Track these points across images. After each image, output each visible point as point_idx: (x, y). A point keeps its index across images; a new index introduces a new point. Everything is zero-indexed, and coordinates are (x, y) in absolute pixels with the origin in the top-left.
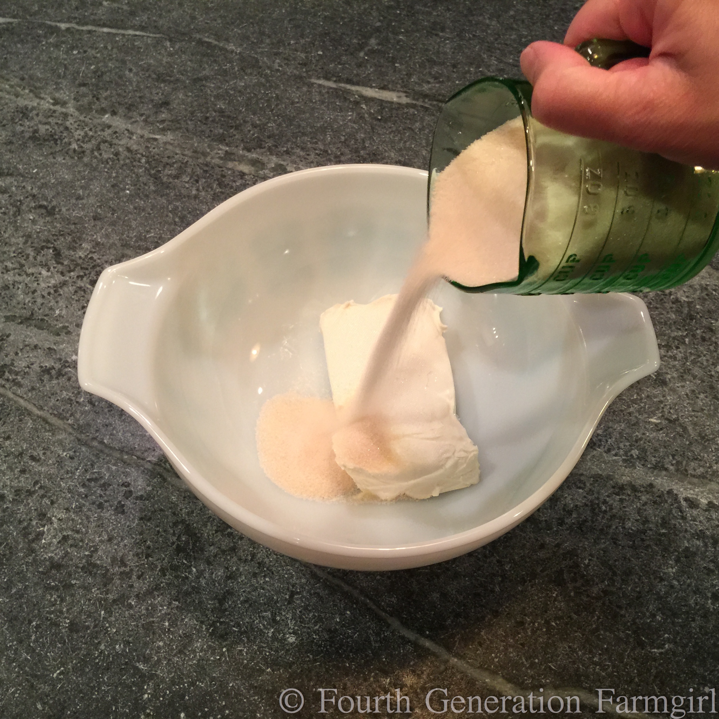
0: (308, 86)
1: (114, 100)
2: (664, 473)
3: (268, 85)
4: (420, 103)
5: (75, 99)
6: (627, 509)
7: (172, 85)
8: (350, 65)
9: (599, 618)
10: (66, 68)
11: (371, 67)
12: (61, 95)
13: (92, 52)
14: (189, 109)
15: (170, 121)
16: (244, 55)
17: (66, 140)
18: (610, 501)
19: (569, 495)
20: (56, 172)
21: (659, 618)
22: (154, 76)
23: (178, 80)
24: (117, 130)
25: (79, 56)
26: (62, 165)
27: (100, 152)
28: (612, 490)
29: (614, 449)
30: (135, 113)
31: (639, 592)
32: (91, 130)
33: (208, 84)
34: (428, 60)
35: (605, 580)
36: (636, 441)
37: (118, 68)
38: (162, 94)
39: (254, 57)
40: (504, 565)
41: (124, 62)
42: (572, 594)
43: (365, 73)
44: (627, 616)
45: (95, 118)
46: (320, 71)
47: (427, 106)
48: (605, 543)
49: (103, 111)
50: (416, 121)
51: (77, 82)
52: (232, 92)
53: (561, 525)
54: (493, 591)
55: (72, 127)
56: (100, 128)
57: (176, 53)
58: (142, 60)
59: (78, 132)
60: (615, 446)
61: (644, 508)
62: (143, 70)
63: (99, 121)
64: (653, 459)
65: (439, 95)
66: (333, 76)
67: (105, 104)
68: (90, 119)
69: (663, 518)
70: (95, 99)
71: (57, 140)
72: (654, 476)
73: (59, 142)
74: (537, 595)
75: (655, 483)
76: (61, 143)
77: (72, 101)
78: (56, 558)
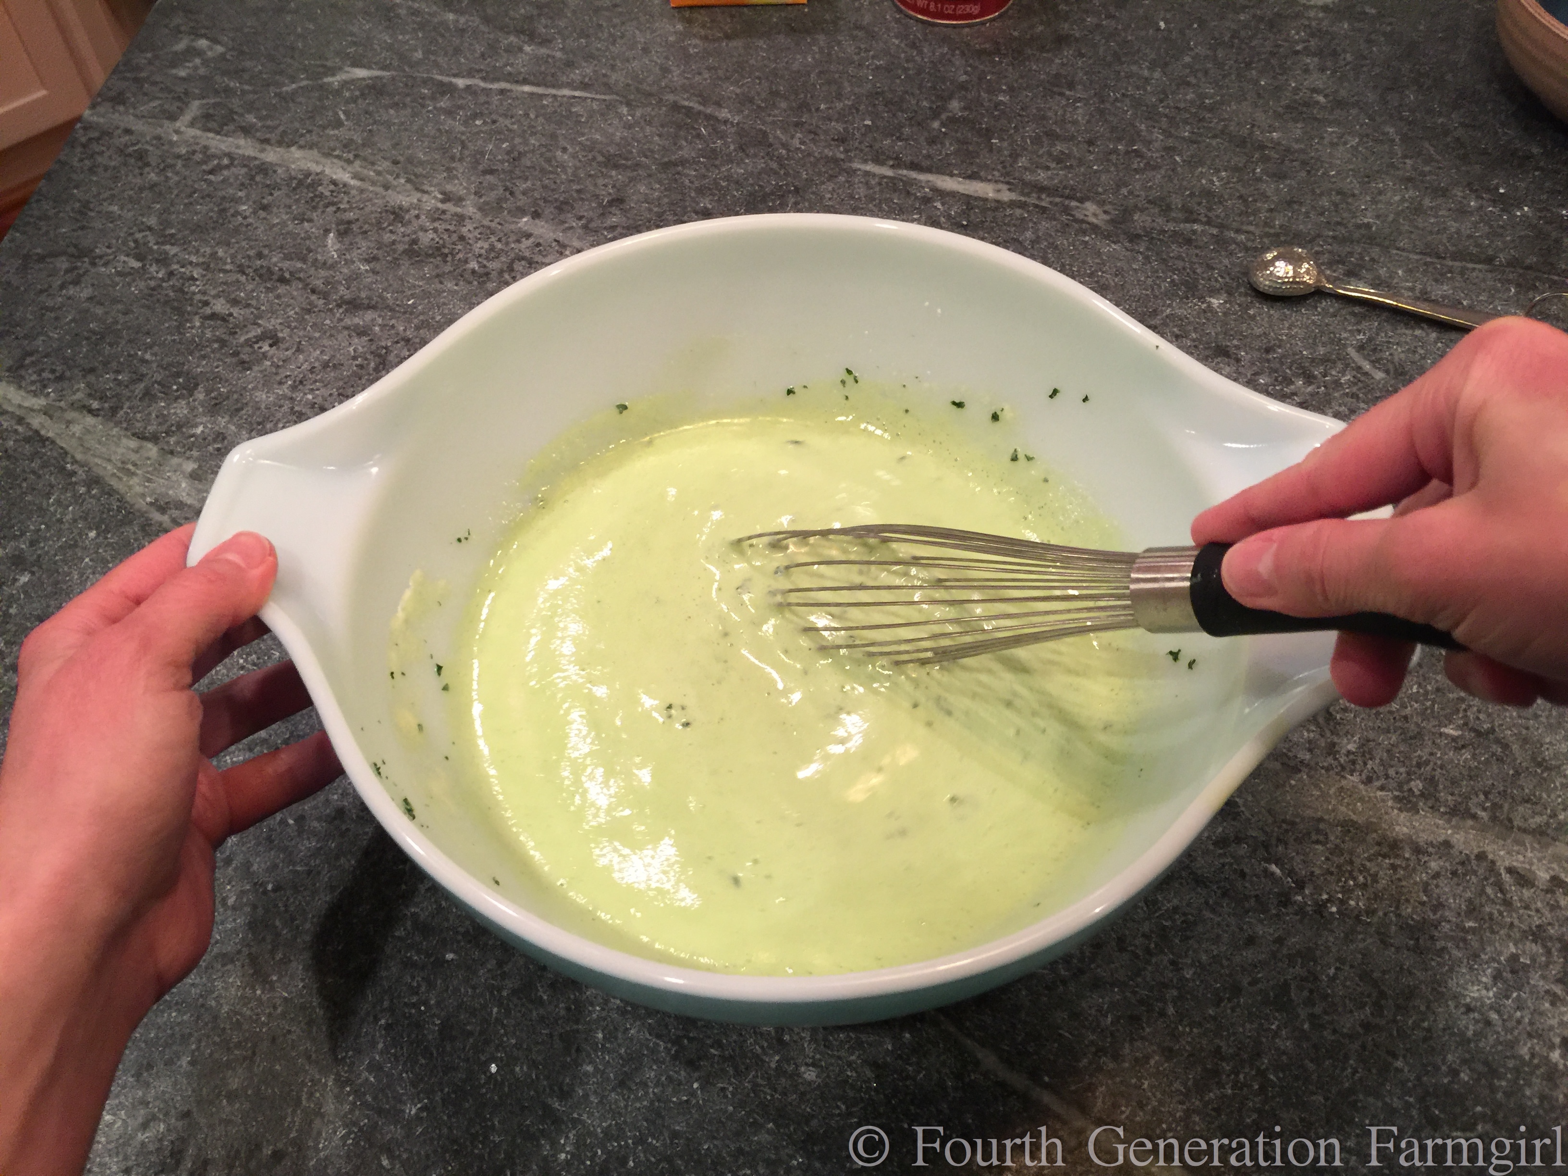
0: (848, 173)
1: (536, 195)
2: (1470, 822)
3: (782, 172)
4: (1032, 200)
5: (476, 193)
6: (1404, 883)
7: (630, 174)
8: (915, 140)
9: (1355, 1071)
10: (464, 147)
11: (951, 144)
12: (455, 187)
13: (503, 122)
14: (656, 209)
15: (624, 228)
16: (746, 127)
17: (461, 256)
18: (1372, 867)
19: (1298, 853)
20: (444, 304)
21: (1464, 1076)
22: (600, 158)
23: (638, 165)
24: (541, 241)
25: (485, 128)
26: (453, 293)
27: (513, 274)
28: (1376, 848)
29: (1378, 778)
30: (570, 215)
31: (1429, 1030)
32: (499, 240)
33: (687, 171)
34: (1046, 134)
35: (1365, 1004)
36: (1419, 765)
37: (545, 146)
38: (614, 186)
39: (761, 130)
40: (1182, 969)
41: (553, 136)
42: (1306, 1026)
43: (940, 154)
44: (1406, 1070)
45: (506, 222)
46: (867, 149)
47: (1043, 204)
48: (1364, 940)
49: (521, 212)
50: (1028, 229)
51: (481, 167)
52: (724, 184)
53: (1285, 906)
54: (1162, 1014)
55: (470, 236)
56: (513, 238)
57: (637, 123)
58: (583, 135)
59: (480, 244)
60: (1381, 774)
61: (1435, 882)
62: (584, 150)
63: (513, 227)
64: (1450, 798)
65: (1065, 188)
66: (889, 158)
67: (523, 201)
68: (499, 224)
69: (1470, 901)
70: (507, 193)
71: (446, 255)
72: (1452, 827)
73: (449, 259)
74: (1243, 1026)
75: (1454, 841)
76: (453, 260)
77: (472, 197)
78: (422, 917)
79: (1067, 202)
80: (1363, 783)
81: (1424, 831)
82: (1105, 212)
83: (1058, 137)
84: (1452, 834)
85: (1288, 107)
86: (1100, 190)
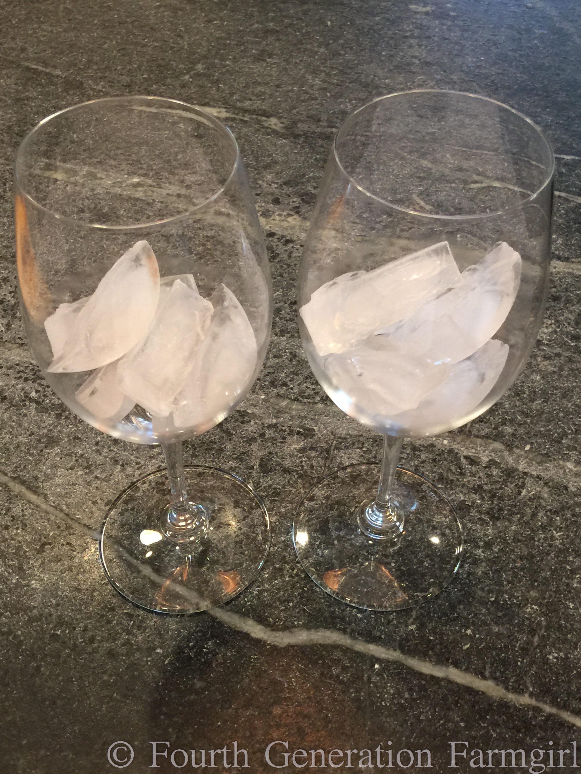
4: (239, 117)
8: (173, 86)
11: (194, 88)
14: (7, 124)
16: (69, 79)
33: (29, 103)
34: (252, 82)
39: (79, 81)
47: (246, 119)
65: (260, 110)
69: (441, 475)
75: (436, 443)
79: (259, 118)
82: (281, 123)
83: (259, 84)
85: (395, 66)
86: (280, 111)
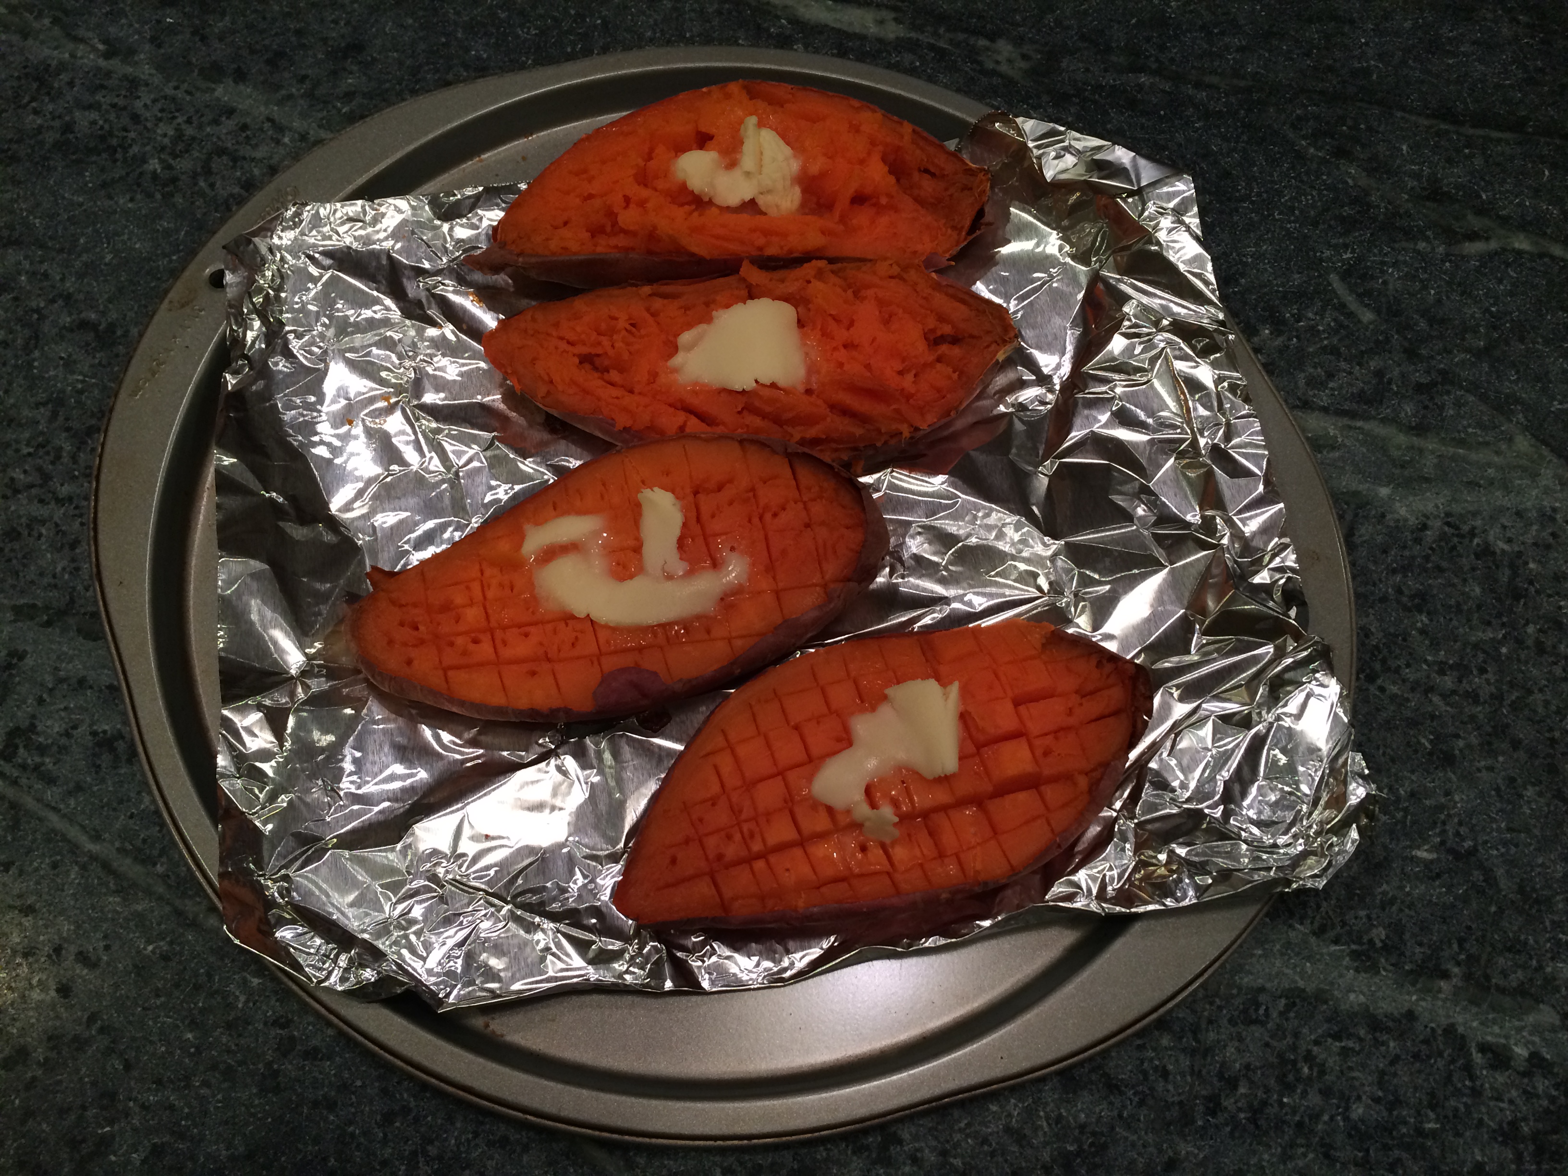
79: (972, 40)
80: (1314, 934)
81: (1384, 998)
82: (1024, 57)
84: (1417, 1000)
86: (1018, 18)
